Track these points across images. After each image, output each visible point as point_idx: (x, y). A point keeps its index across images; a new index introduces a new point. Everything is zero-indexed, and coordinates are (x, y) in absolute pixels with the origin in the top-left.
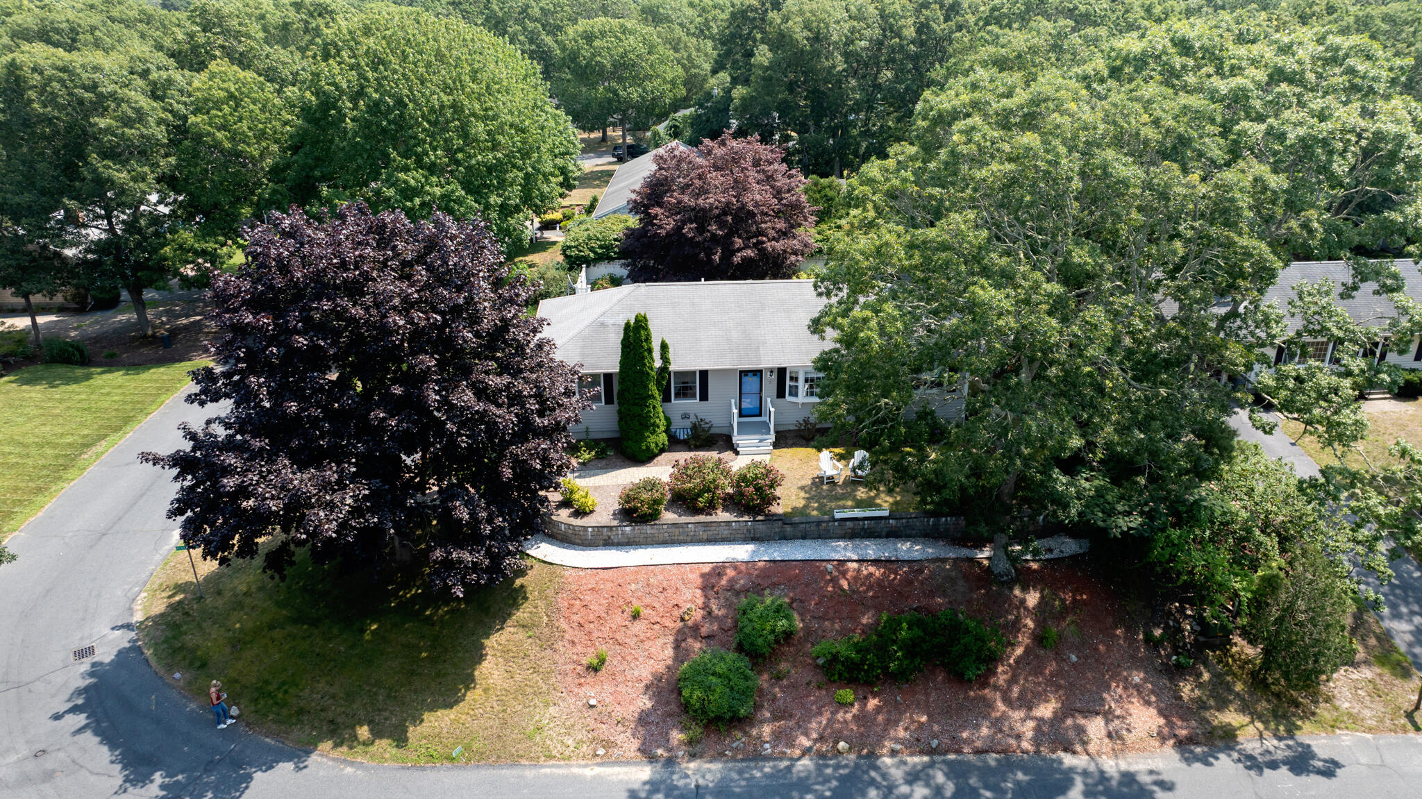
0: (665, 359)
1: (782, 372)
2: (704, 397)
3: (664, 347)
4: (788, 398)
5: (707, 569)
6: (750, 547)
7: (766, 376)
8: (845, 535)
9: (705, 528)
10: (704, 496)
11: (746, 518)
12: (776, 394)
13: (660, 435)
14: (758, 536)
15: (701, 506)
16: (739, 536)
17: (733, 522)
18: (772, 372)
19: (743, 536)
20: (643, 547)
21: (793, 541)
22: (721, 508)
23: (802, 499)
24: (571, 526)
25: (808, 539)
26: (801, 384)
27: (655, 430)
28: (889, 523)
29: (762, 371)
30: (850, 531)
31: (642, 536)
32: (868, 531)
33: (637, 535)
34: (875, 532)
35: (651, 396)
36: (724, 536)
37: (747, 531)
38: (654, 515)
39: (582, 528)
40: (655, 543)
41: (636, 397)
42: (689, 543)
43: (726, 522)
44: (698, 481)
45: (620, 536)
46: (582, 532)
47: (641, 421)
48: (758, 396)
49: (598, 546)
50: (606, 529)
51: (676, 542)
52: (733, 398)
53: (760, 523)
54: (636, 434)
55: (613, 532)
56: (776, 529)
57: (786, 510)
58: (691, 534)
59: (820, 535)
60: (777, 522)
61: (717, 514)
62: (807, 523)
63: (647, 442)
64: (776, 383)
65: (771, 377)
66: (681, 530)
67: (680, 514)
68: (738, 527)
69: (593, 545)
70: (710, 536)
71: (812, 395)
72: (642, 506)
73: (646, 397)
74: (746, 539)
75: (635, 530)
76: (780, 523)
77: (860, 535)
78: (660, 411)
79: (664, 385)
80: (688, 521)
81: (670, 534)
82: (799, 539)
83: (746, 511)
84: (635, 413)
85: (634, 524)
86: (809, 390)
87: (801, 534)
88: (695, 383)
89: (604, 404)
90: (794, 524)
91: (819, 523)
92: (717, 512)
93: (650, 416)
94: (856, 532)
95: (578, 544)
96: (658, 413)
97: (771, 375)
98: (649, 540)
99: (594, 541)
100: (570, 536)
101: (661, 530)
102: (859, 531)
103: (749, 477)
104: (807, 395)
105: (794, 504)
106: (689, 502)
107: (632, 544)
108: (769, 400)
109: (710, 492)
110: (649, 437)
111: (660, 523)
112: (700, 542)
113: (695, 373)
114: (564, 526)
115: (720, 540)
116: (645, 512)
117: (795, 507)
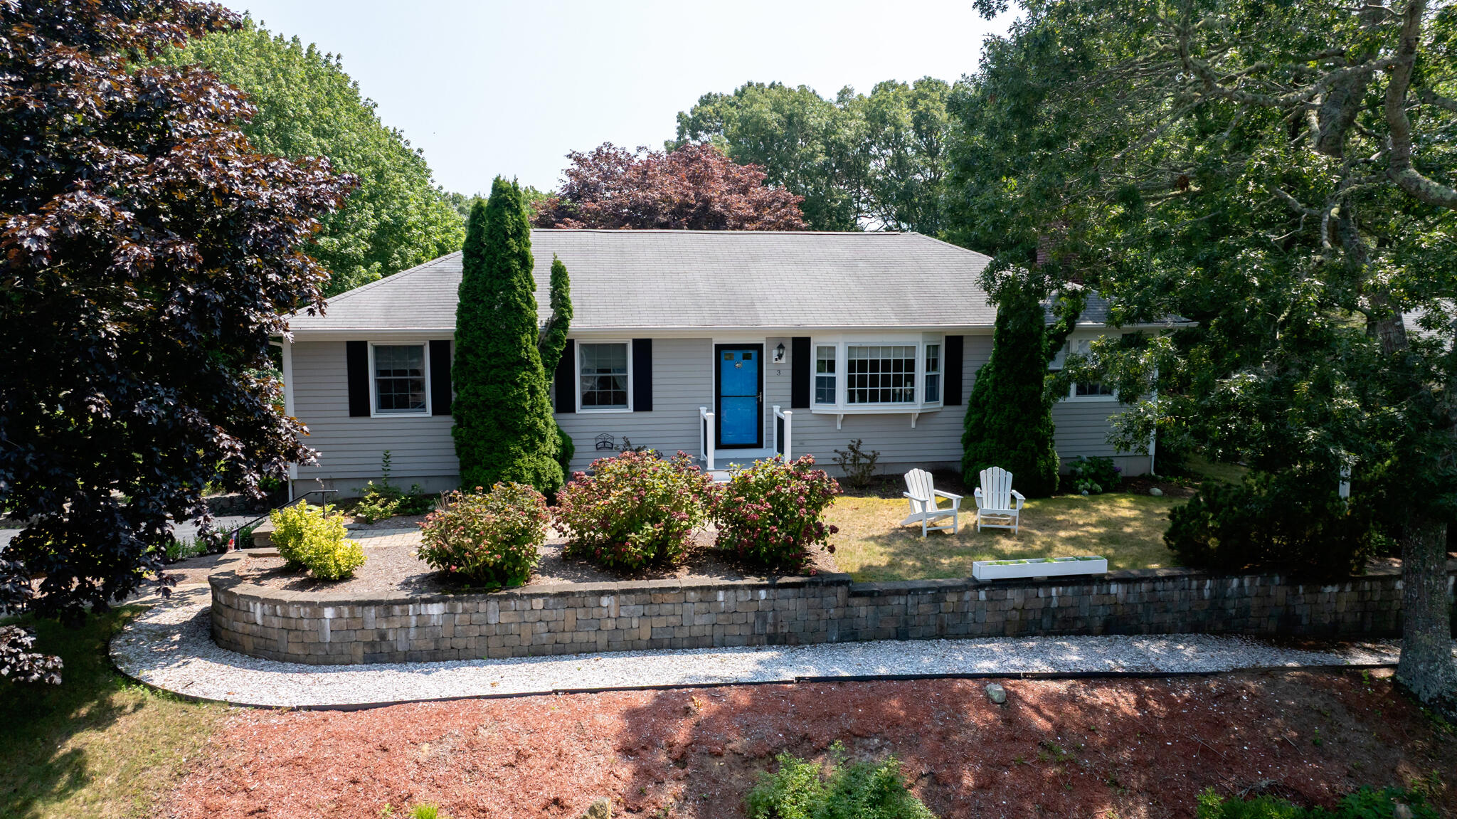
0: (560, 301)
1: (801, 346)
2: (644, 402)
3: (559, 275)
4: (816, 408)
5: (644, 700)
7: (769, 356)
8: (1004, 628)
9: (647, 607)
10: (642, 529)
11: (753, 580)
12: (789, 399)
13: (545, 457)
14: (785, 631)
15: (635, 557)
16: (736, 630)
17: (720, 588)
18: (781, 347)
19: (746, 631)
20: (475, 661)
21: (876, 643)
22: (685, 569)
23: (881, 555)
24: (278, 607)
25: (914, 639)
26: (841, 374)
27: (533, 443)
28: (1109, 594)
29: (762, 345)
30: (1015, 615)
31: (475, 631)
32: (1060, 616)
33: (459, 628)
34: (1076, 619)
35: (528, 365)
36: (696, 631)
37: (757, 617)
38: (509, 573)
39: (308, 609)
40: (510, 653)
41: (493, 363)
42: (603, 651)
43: (702, 588)
44: (628, 489)
45: (413, 632)
46: (306, 622)
47: (503, 418)
48: (754, 403)
49: (352, 663)
50: (373, 611)
51: (568, 649)
52: (703, 405)
53: (790, 592)
54: (491, 450)
55: (393, 621)
56: (832, 611)
57: (849, 571)
58: (609, 625)
59: (942, 627)
60: (833, 589)
61: (675, 577)
62: (909, 591)
63: (514, 465)
64: (789, 373)
65: (779, 361)
66: (581, 613)
67: (580, 580)
68: (732, 604)
69: (337, 660)
70: (659, 631)
71: (863, 399)
72: (477, 544)
73: (513, 364)
74: (755, 640)
75: (452, 613)
76: (841, 591)
77: (1041, 628)
78: (547, 404)
79: (558, 356)
80: (601, 588)
81: (551, 625)
82: (892, 639)
83: (750, 572)
84: (488, 400)
85: (451, 596)
86: (856, 389)
87: (894, 625)
88: (625, 370)
89: (430, 415)
90: (876, 594)
91: (939, 593)
92: (677, 574)
93: (524, 408)
94: (1031, 617)
95: (296, 660)
96: (542, 407)
97: (780, 356)
98: (494, 643)
99: (339, 647)
100: (276, 637)
101: (526, 615)
102: (1038, 616)
103: (756, 483)
104: (851, 399)
105: (866, 562)
106: (603, 552)
107: (446, 655)
108: (776, 409)
109: (659, 522)
110: (520, 457)
111: (523, 592)
112: (633, 649)
113: (624, 346)
114: (262, 607)
115: (685, 643)
116: (484, 562)
117: (870, 567)
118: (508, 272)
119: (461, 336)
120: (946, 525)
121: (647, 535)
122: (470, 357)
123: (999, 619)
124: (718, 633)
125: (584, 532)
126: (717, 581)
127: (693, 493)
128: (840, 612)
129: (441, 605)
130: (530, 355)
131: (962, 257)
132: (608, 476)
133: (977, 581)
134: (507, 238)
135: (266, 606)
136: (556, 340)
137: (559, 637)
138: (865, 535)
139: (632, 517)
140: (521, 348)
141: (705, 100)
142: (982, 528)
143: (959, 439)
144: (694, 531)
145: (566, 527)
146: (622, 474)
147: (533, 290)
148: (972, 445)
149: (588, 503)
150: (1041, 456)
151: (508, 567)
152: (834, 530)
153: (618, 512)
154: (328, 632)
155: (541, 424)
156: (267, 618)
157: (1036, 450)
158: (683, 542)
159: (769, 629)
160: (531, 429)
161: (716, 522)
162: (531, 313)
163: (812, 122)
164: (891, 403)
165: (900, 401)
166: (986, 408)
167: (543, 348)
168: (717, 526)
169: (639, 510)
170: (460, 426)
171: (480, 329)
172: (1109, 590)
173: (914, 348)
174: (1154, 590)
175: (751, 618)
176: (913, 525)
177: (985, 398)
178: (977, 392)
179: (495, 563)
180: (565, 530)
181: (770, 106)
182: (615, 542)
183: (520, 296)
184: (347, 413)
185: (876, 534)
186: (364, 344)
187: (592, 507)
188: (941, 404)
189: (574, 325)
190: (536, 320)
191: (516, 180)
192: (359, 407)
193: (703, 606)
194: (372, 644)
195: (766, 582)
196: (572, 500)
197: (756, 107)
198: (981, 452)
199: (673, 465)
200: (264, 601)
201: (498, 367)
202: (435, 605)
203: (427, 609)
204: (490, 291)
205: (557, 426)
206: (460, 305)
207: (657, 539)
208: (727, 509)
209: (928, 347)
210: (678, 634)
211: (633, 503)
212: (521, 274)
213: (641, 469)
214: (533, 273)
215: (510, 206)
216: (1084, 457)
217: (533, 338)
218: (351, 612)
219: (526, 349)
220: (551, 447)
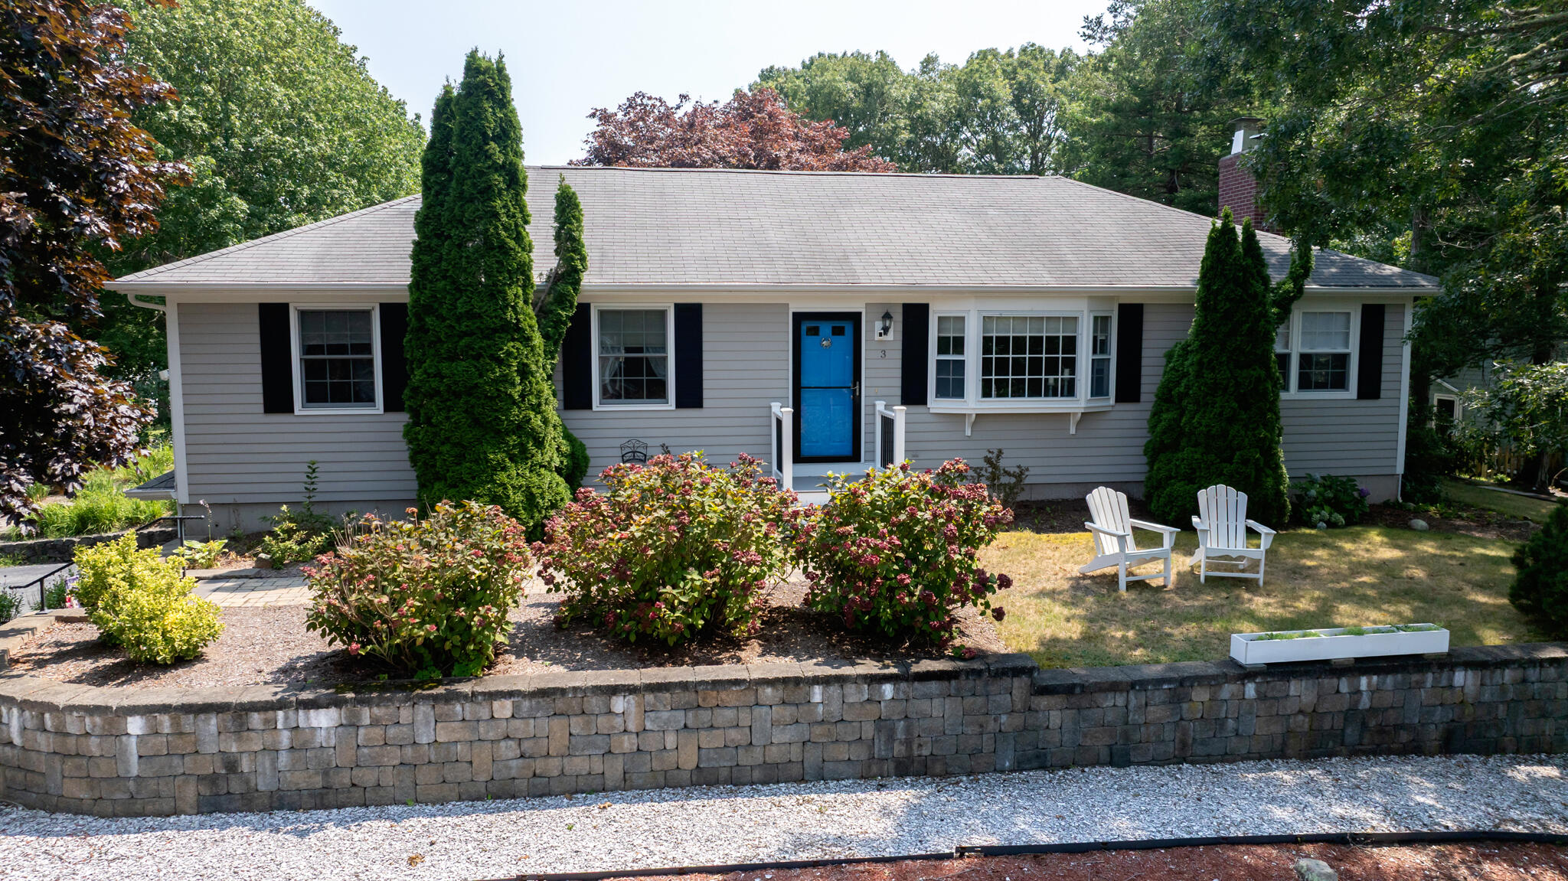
0: (568, 243)
1: (915, 316)
2: (691, 396)
3: (567, 206)
4: (937, 404)
6: (899, 797)
7: (871, 329)
8: (1284, 744)
9: (690, 714)
10: (684, 579)
11: (868, 667)
12: (898, 392)
13: (543, 471)
14: (926, 752)
15: (672, 626)
16: (842, 752)
17: (816, 680)
18: (887, 316)
19: (859, 753)
20: (394, 809)
21: (1077, 772)
22: (755, 646)
23: (1068, 620)
24: (47, 716)
25: (1139, 764)
26: (972, 357)
27: (524, 450)
28: (1451, 687)
29: (859, 314)
30: (1302, 723)
31: (393, 756)
32: (1372, 723)
33: (366, 751)
34: (1398, 727)
35: (515, 331)
36: (774, 754)
37: (878, 730)
38: (456, 654)
39: (98, 720)
40: (455, 794)
41: (464, 328)
42: (614, 789)
43: (785, 681)
44: (661, 513)
45: (284, 759)
46: (94, 741)
47: (477, 410)
48: (848, 397)
49: (176, 813)
50: (213, 722)
51: (555, 786)
52: (775, 399)
53: (933, 686)
54: (460, 459)
55: (249, 739)
56: (1004, 718)
57: (1024, 649)
58: (626, 745)
59: (1184, 745)
60: (1006, 682)
61: (739, 660)
62: (1132, 685)
63: (493, 481)
64: (899, 355)
65: (884, 338)
66: (577, 725)
67: (580, 666)
68: (835, 707)
69: (149, 808)
70: (712, 754)
71: (1002, 393)
72: (395, 604)
73: (495, 331)
74: (875, 769)
75: (353, 725)
76: (1019, 685)
77: (1342, 744)
78: (547, 392)
79: (565, 324)
80: (612, 682)
81: (526, 745)
82: (1102, 765)
83: (863, 652)
84: (456, 383)
85: (350, 695)
86: (994, 377)
87: (1107, 740)
88: (663, 348)
89: (381, 411)
90: (1078, 690)
91: (1180, 686)
92: (742, 654)
93: (510, 396)
94: (1327, 726)
95: (76, 809)
96: (538, 396)
97: (886, 330)
98: (425, 776)
99: (152, 785)
100: (43, 768)
101: (482, 728)
102: (1339, 723)
103: (872, 503)
104: (986, 393)
105: (1048, 633)
106: (619, 617)
107: (342, 797)
108: (880, 406)
109: (711, 567)
110: (504, 469)
111: (478, 689)
112: (667, 785)
113: (662, 314)
114: (21, 715)
115: (757, 774)
116: (411, 636)
117: (1055, 640)
118: (488, 192)
119: (418, 289)
120: (1152, 572)
121: (693, 589)
122: (429, 320)
123: (1277, 729)
124: (813, 756)
125: (591, 585)
126: (810, 667)
127: (766, 521)
128: (1018, 720)
129: (333, 712)
130: (521, 317)
131: (1126, 205)
132: (629, 492)
133: (1241, 666)
134: (486, 139)
135: (27, 713)
136: (562, 300)
137: (539, 766)
138: (1033, 589)
139: (667, 560)
140: (506, 307)
141: (767, 75)
142: (1207, 578)
143: (1141, 451)
144: (769, 581)
145: (560, 576)
146: (651, 489)
147: (526, 222)
148: (1162, 457)
149: (595, 536)
150: (1269, 472)
151: (454, 646)
152: (1005, 582)
153: (645, 550)
154: (134, 759)
155: (537, 421)
156: (29, 734)
157: (1262, 463)
158: (751, 601)
159: (899, 750)
160: (522, 428)
161: (805, 569)
162: (522, 256)
163: (894, 93)
164: (1043, 398)
165: (1055, 394)
166: (1184, 403)
167: (542, 313)
168: (808, 575)
169: (679, 546)
170: (416, 423)
171: (445, 277)
172: (1451, 679)
173: (1076, 319)
174: (1524, 681)
175: (869, 731)
176: (1098, 572)
177: (1182, 389)
178: (1169, 381)
179: (426, 639)
180: (558, 580)
181: (845, 75)
182: (639, 600)
183: (506, 229)
184: (261, 408)
185: (1049, 586)
186: (285, 307)
187: (601, 543)
188: (1112, 401)
189: (589, 280)
190: (530, 269)
191: (501, 57)
192: (277, 400)
193: (788, 712)
194: (212, 779)
195: (894, 671)
196: (571, 532)
197: (828, 76)
198: (1177, 466)
199: (734, 476)
200: (24, 705)
201: (471, 334)
202: (323, 711)
203: (308, 719)
204: (461, 222)
205: (563, 425)
206: (416, 244)
207: (709, 597)
208: (823, 546)
209: (1096, 318)
210: (745, 759)
211: (669, 536)
212: (507, 197)
213: (682, 481)
214: (527, 198)
215: (491, 94)
216: (1317, 475)
217: (525, 294)
218: (176, 723)
219: (514, 308)
220: (553, 453)
